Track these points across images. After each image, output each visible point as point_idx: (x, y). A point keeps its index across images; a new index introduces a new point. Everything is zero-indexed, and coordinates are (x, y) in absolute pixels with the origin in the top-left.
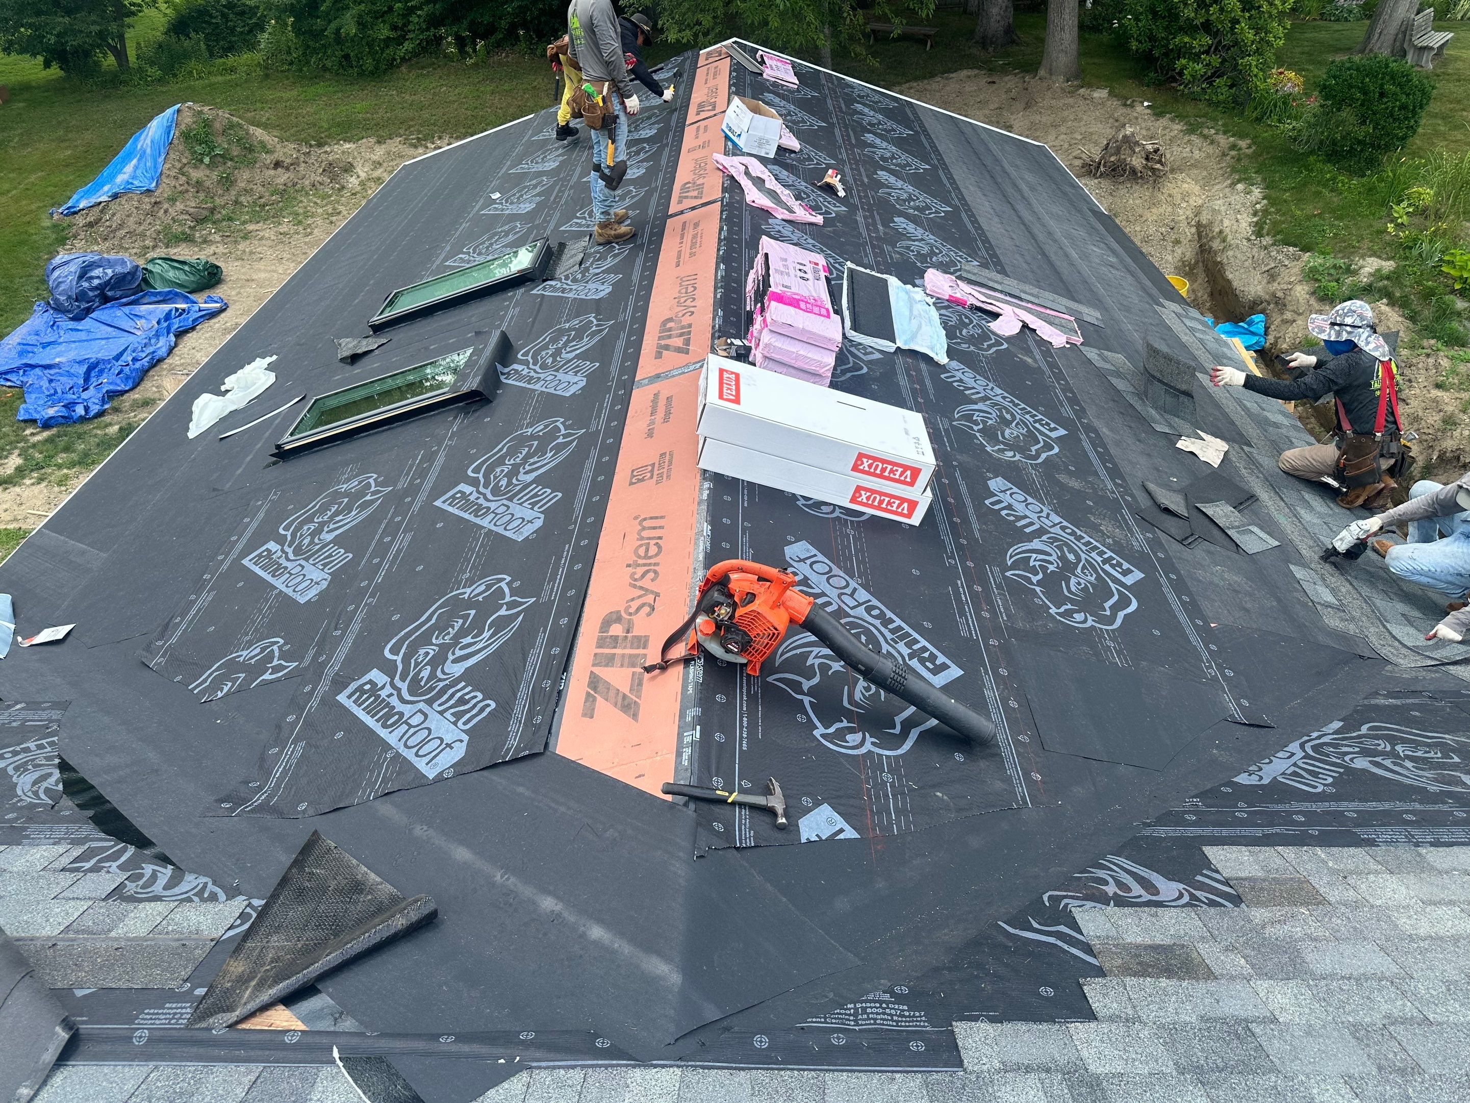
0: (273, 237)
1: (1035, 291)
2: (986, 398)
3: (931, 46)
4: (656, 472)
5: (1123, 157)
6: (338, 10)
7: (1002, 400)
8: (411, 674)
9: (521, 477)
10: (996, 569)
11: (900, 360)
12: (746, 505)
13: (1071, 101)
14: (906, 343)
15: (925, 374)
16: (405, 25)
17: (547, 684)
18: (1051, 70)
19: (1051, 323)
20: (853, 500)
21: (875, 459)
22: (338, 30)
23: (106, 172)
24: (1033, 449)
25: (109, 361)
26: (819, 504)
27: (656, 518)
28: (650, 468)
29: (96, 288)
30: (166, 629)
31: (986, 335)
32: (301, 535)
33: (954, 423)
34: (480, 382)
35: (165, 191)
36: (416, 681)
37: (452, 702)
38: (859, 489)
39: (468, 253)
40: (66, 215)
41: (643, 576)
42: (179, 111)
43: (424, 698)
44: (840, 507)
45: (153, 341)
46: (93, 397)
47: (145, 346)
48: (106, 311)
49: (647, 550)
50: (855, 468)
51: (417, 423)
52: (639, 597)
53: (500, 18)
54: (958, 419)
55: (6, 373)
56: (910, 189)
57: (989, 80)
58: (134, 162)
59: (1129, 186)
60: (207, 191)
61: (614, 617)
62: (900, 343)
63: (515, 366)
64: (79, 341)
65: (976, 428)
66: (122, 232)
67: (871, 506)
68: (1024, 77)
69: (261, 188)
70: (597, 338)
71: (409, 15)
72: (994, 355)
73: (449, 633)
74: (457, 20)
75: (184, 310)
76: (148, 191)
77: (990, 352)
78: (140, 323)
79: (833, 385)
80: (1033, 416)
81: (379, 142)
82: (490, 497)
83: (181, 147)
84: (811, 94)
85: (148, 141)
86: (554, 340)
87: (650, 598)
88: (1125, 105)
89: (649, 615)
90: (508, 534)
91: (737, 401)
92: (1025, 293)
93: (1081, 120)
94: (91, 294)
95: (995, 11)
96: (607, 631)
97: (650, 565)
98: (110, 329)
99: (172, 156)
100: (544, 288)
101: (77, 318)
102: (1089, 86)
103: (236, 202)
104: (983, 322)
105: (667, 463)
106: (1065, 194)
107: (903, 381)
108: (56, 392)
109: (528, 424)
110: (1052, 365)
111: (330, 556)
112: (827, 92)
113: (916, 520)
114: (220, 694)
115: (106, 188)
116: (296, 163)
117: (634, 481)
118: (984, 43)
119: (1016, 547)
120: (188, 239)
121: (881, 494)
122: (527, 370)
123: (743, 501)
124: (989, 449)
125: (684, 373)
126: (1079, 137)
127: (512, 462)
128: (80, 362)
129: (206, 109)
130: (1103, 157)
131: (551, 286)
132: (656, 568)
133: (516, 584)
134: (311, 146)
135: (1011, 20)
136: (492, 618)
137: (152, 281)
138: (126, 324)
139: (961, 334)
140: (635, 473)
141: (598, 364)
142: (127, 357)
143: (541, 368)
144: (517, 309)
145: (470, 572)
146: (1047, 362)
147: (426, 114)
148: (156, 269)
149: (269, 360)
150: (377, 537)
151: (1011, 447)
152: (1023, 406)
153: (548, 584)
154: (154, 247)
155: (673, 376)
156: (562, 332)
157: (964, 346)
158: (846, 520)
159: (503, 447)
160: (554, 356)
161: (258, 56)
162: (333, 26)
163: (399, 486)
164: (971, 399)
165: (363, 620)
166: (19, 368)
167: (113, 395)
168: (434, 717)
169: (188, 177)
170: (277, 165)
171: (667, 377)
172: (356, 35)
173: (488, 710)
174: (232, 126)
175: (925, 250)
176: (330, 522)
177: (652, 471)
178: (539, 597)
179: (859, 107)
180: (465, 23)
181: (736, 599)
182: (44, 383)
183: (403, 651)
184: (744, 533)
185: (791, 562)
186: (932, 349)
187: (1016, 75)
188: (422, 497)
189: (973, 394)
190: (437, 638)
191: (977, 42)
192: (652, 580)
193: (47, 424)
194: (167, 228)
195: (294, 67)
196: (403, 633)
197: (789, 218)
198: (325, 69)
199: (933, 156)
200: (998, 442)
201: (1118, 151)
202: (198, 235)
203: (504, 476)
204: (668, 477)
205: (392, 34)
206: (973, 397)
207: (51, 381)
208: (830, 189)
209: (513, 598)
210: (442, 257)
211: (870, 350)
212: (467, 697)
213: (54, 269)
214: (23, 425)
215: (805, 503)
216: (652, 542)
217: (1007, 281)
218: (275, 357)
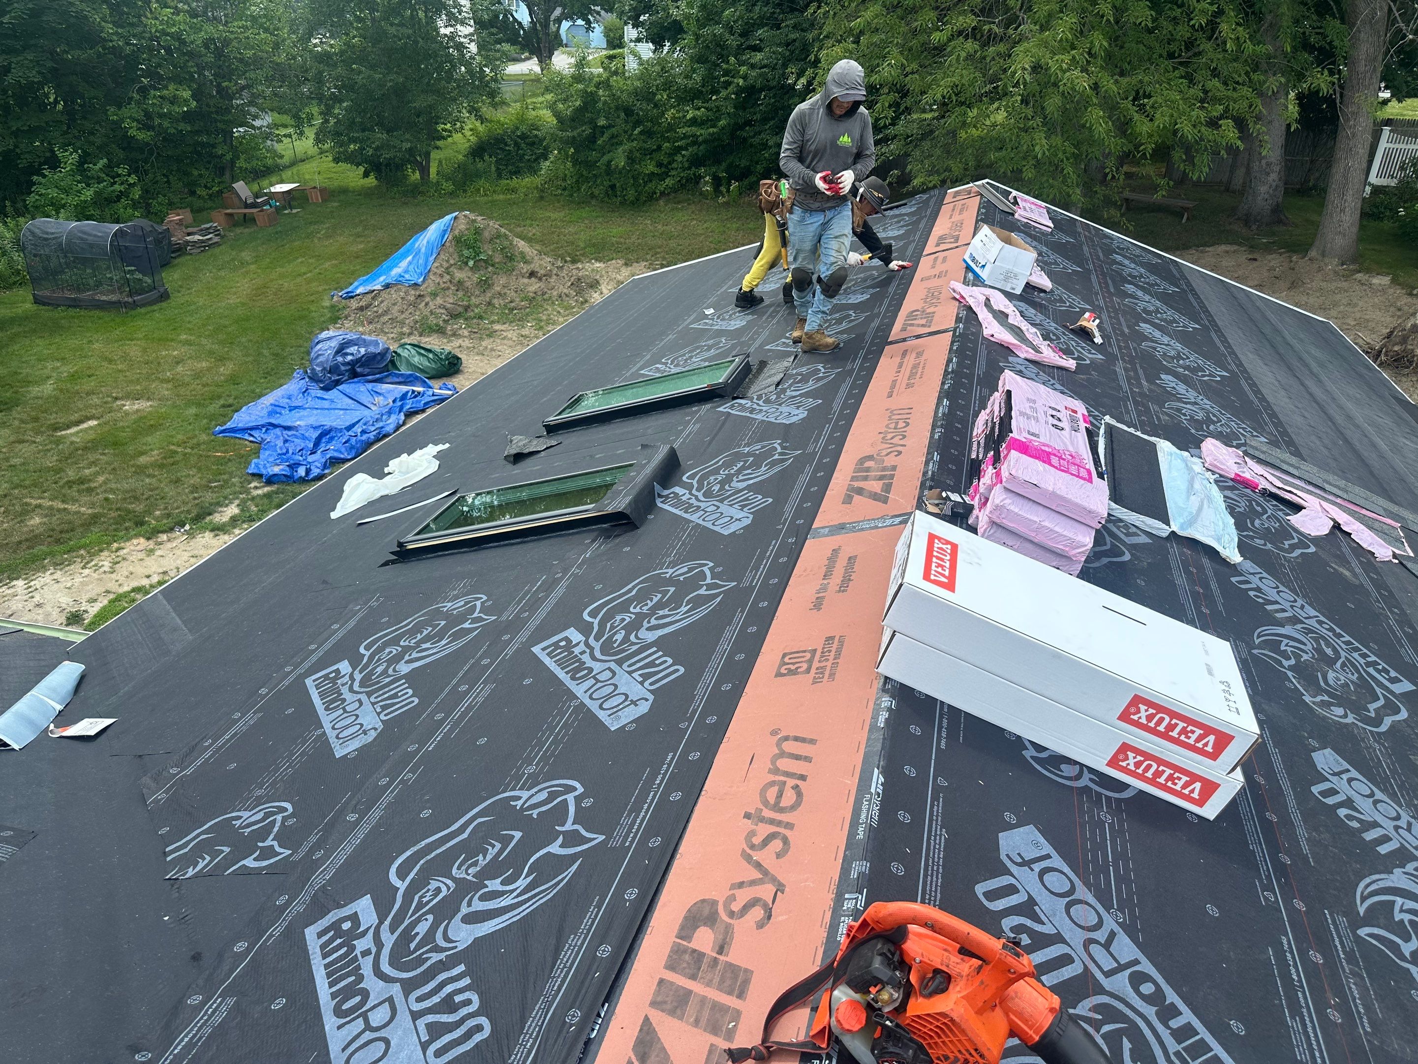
0: (514, 338)
1: (1342, 483)
2: (1294, 620)
3: (1188, 219)
4: (816, 664)
5: (1410, 347)
6: (612, 145)
7: (1318, 626)
8: (406, 922)
9: (642, 634)
10: (1343, 921)
11: (1174, 549)
12: (943, 745)
13: (1345, 285)
14: (1182, 527)
15: (1210, 573)
16: (670, 163)
17: (575, 1016)
18: (1324, 251)
19: (1370, 528)
20: (1113, 763)
21: (1160, 709)
22: (610, 162)
23: (385, 265)
24: (1372, 707)
25: (341, 430)
26: (1057, 760)
27: (803, 740)
28: (808, 655)
29: (348, 363)
30: (193, 751)
31: (1287, 531)
32: (379, 659)
33: (1255, 651)
34: (630, 503)
35: (429, 286)
36: (407, 937)
37: (436, 999)
38: (1125, 748)
39: (666, 364)
40: (345, 298)
41: (766, 842)
42: (456, 218)
43: (405, 975)
44: (1091, 770)
45: (384, 417)
46: (317, 460)
47: (377, 420)
48: (353, 385)
49: (780, 795)
50: (1125, 717)
51: (552, 541)
52: (753, 883)
53: (757, 163)
54: (1259, 647)
55: (252, 429)
56: (1179, 346)
57: (1250, 257)
58: (410, 258)
60: (466, 290)
61: (706, 911)
62: (1175, 527)
63: (677, 490)
64: (322, 409)
65: (1286, 663)
66: (386, 318)
67: (1142, 777)
68: (1290, 257)
69: (513, 294)
70: (777, 469)
71: (675, 154)
72: (1300, 560)
73: (475, 864)
74: (718, 162)
75: (419, 393)
76: (416, 284)
77: (1294, 555)
78: (379, 400)
79: (1085, 575)
80: (1364, 656)
81: (626, 264)
82: (598, 654)
83: (451, 250)
84: (1065, 239)
85: (425, 242)
86: (727, 465)
87: (766, 892)
88: (1410, 294)
89: (760, 925)
90: (602, 715)
91: (950, 586)
92: (1330, 484)
93: (1356, 305)
94: (343, 368)
95: (1263, 189)
96: (689, 938)
97: (779, 823)
98: (351, 401)
99: (442, 256)
100: (733, 406)
101: (326, 389)
102: (1368, 271)
103: (489, 304)
104: (1280, 513)
105: (832, 654)
106: (1361, 376)
107: (1180, 580)
108: (287, 452)
109: (670, 563)
110: (1380, 585)
111: (395, 696)
112: (1083, 239)
113: (1211, 810)
114: (191, 872)
115: (382, 279)
116: (548, 275)
117: (783, 671)
118: (1247, 221)
119: (1367, 880)
120: (440, 331)
121: (1160, 762)
122: (688, 496)
123: (940, 741)
124: (1307, 699)
125: (877, 527)
126: (1353, 323)
127: (638, 610)
128: (315, 428)
129: (479, 218)
130: (1385, 345)
131: (740, 404)
132: (787, 833)
133: (587, 803)
134: (566, 262)
135: (1280, 200)
136: (538, 855)
137: (398, 364)
138: (365, 399)
139: (1253, 524)
140: (786, 660)
141: (771, 500)
142: (358, 429)
143: (704, 495)
144: (698, 426)
145: (537, 765)
146: (1371, 579)
147: (672, 244)
148: (404, 353)
149: (441, 447)
150: (454, 681)
151: (1341, 700)
152: (1347, 638)
153: (629, 815)
154: (410, 334)
155: (862, 530)
156: (738, 456)
157: (1258, 541)
158: (1099, 795)
159: (633, 588)
160: (722, 483)
161: (537, 181)
162: (606, 158)
163: (504, 618)
164: (1275, 618)
165: (390, 804)
166: (263, 426)
167: (335, 462)
168: (404, 1018)
169: (452, 277)
170: (532, 274)
171: (853, 530)
172: (624, 167)
173: (478, 1038)
174: (498, 236)
175: (1200, 416)
176: (414, 648)
177: (810, 662)
178: (609, 837)
179: (1119, 258)
180: (724, 165)
181: (913, 978)
182: (280, 443)
183: (412, 875)
184: (935, 798)
185: (1009, 864)
186: (1219, 540)
187: (1281, 254)
188: (523, 636)
189: (1277, 611)
190: (459, 868)
191: (1239, 219)
192: (779, 856)
193: (270, 480)
194: (425, 318)
195: (566, 193)
196: (423, 843)
197: (1033, 358)
198: (593, 196)
199: (1202, 315)
200: (1319, 691)
201: (1404, 340)
202: (449, 328)
203: (622, 628)
204: (832, 675)
205: (656, 170)
206: (1278, 615)
207: (286, 441)
208: (1085, 334)
209: (576, 827)
210: (638, 365)
211: (1134, 530)
212: (458, 999)
213: (318, 343)
214: (250, 478)
215: (1036, 754)
216: (791, 782)
217: (1305, 466)
218: (447, 445)
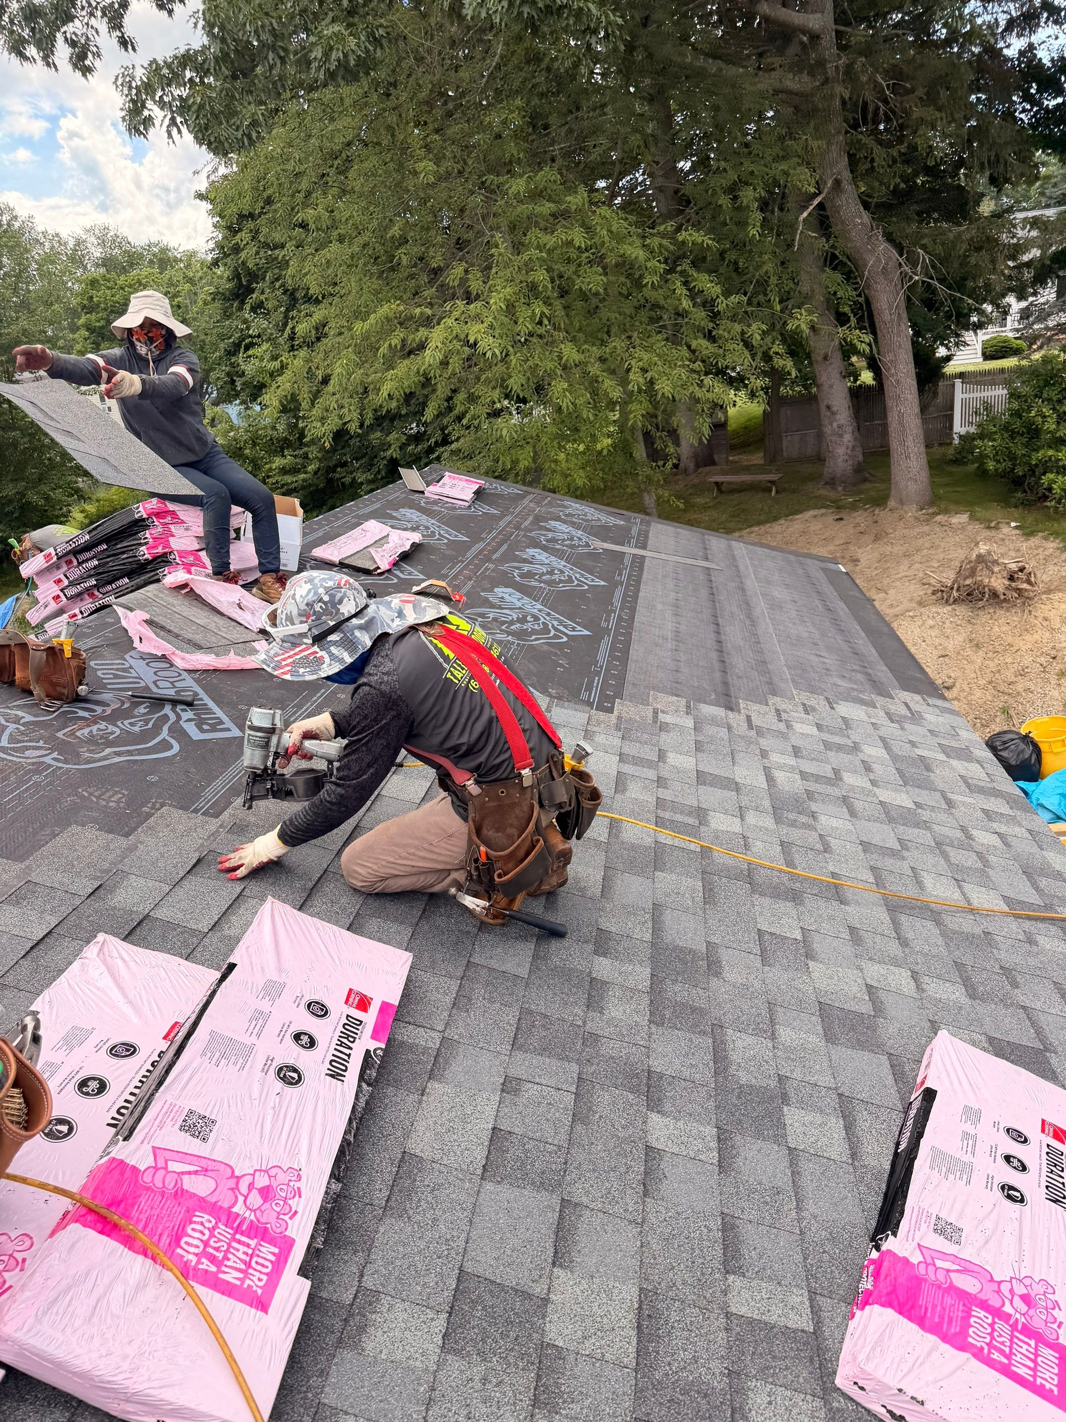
3: (777, 492)
5: (979, 578)
13: (926, 528)
18: (901, 500)
57: (837, 517)
59: (991, 611)
68: (873, 511)
84: (484, 511)
88: (989, 528)
93: (938, 547)
95: (841, 451)
102: (946, 512)
118: (832, 483)
130: (955, 582)
135: (861, 459)
187: (866, 510)
191: (827, 483)
199: (626, 571)
201: (973, 573)
